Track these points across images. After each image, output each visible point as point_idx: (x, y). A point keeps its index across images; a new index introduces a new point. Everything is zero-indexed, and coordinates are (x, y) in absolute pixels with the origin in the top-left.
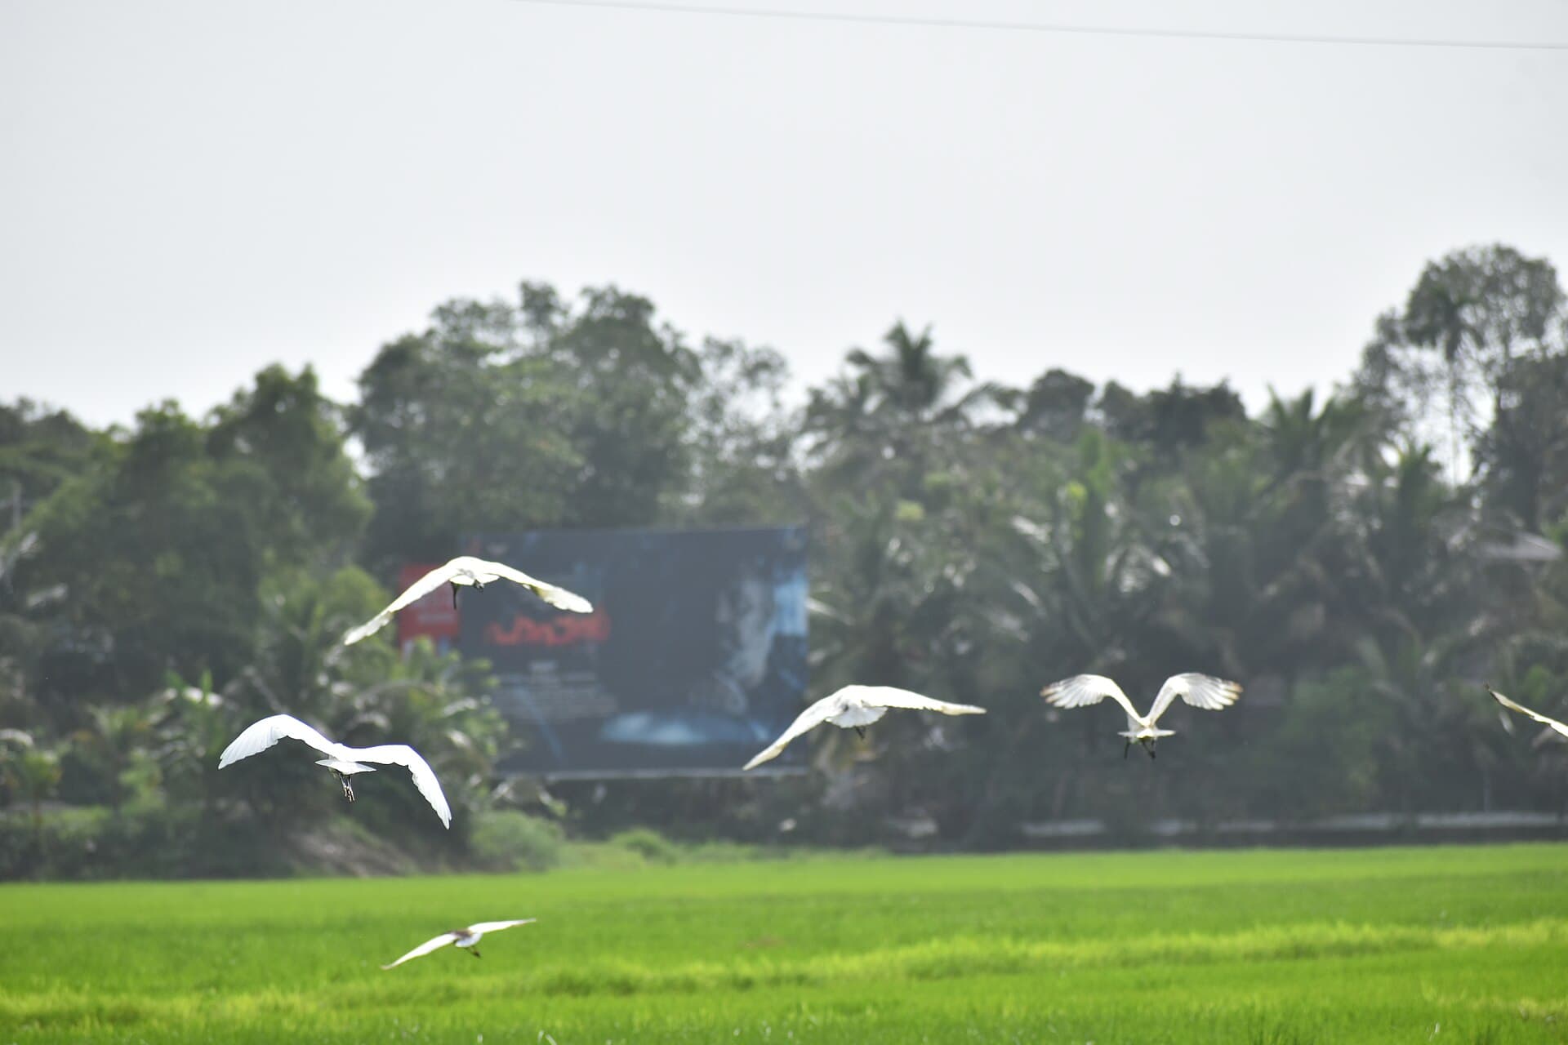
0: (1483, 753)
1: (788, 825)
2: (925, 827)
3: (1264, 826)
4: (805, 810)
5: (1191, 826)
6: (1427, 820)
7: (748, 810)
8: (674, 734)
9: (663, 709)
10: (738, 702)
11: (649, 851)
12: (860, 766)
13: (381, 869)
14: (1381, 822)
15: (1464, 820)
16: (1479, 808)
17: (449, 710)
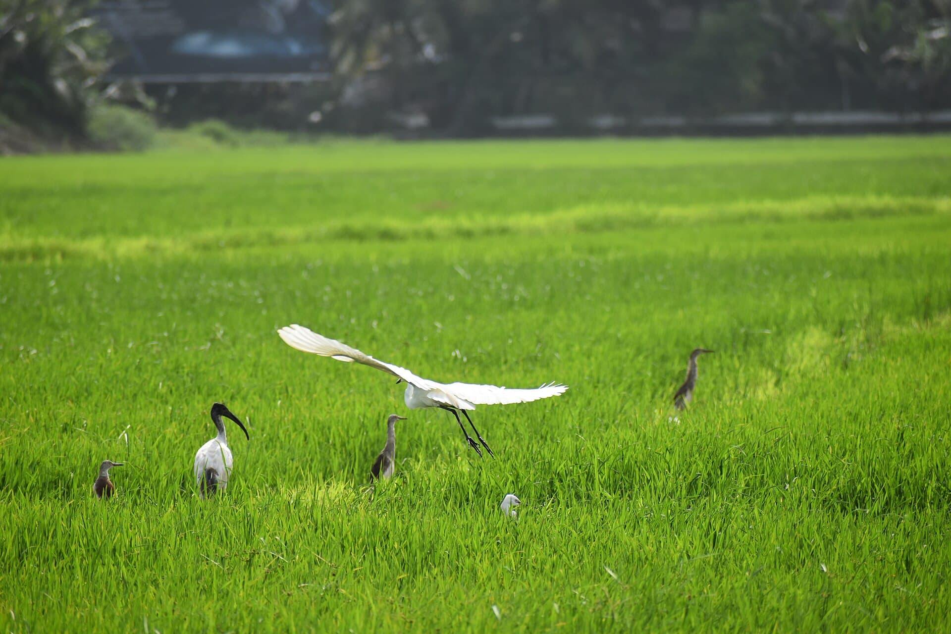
0: (843, 67)
1: (315, 117)
2: (418, 120)
3: (677, 121)
4: (328, 107)
5: (621, 121)
6: (800, 118)
7: (286, 106)
8: (228, 48)
9: (220, 30)
10: (277, 24)
11: (218, 137)
12: (369, 74)
13: (20, 148)
14: (765, 119)
15: (829, 118)
16: (840, 108)
17: (68, 29)
